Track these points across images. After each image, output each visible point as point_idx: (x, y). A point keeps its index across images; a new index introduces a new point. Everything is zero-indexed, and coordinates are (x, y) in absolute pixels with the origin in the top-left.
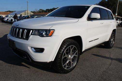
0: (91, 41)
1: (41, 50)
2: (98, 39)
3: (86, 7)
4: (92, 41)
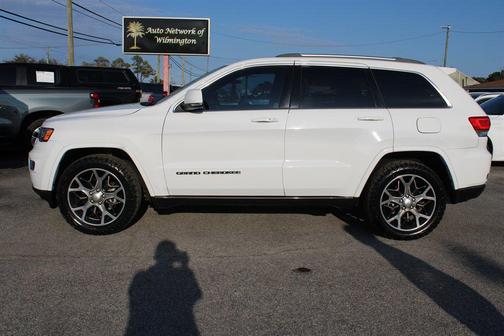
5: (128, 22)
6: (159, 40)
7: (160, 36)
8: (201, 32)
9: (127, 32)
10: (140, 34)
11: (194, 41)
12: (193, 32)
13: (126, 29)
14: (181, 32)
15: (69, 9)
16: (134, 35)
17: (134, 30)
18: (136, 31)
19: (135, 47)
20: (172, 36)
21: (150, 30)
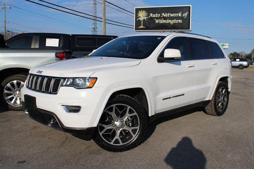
0: (168, 98)
1: (75, 109)
2: (184, 95)
3: (159, 38)
4: (170, 98)
5: (138, 10)
6: (157, 21)
7: (157, 18)
8: (186, 14)
9: (137, 17)
10: (145, 18)
11: (180, 21)
12: (180, 15)
13: (136, 15)
14: (172, 15)
15: (103, 5)
16: (141, 19)
17: (141, 16)
18: (142, 16)
19: (142, 27)
20: (165, 18)
21: (151, 15)
